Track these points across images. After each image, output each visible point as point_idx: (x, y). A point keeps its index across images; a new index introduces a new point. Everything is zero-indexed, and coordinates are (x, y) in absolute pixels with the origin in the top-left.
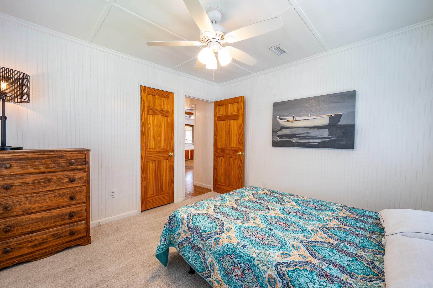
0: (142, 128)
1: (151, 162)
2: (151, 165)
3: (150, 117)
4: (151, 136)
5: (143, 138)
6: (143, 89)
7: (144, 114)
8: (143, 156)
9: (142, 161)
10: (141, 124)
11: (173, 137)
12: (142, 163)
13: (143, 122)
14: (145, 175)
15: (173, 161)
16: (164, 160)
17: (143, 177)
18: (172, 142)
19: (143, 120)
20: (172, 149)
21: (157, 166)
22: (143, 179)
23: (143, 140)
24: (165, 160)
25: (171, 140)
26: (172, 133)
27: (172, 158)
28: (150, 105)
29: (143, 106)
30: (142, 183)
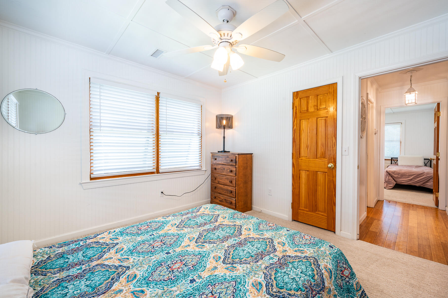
0: (294, 135)
1: (304, 171)
2: (304, 175)
3: (303, 122)
4: (304, 143)
5: (295, 145)
6: (295, 95)
7: (296, 120)
8: (295, 164)
9: (294, 169)
10: (293, 130)
11: (334, 143)
12: (294, 171)
13: (295, 129)
14: (296, 184)
15: (334, 175)
16: (321, 172)
17: (294, 185)
18: (333, 150)
19: (295, 127)
20: (332, 158)
21: (310, 177)
22: (295, 187)
23: (294, 147)
24: (323, 172)
25: (332, 146)
26: (334, 138)
27: (334, 171)
28: (303, 109)
29: (295, 112)
30: (293, 190)
